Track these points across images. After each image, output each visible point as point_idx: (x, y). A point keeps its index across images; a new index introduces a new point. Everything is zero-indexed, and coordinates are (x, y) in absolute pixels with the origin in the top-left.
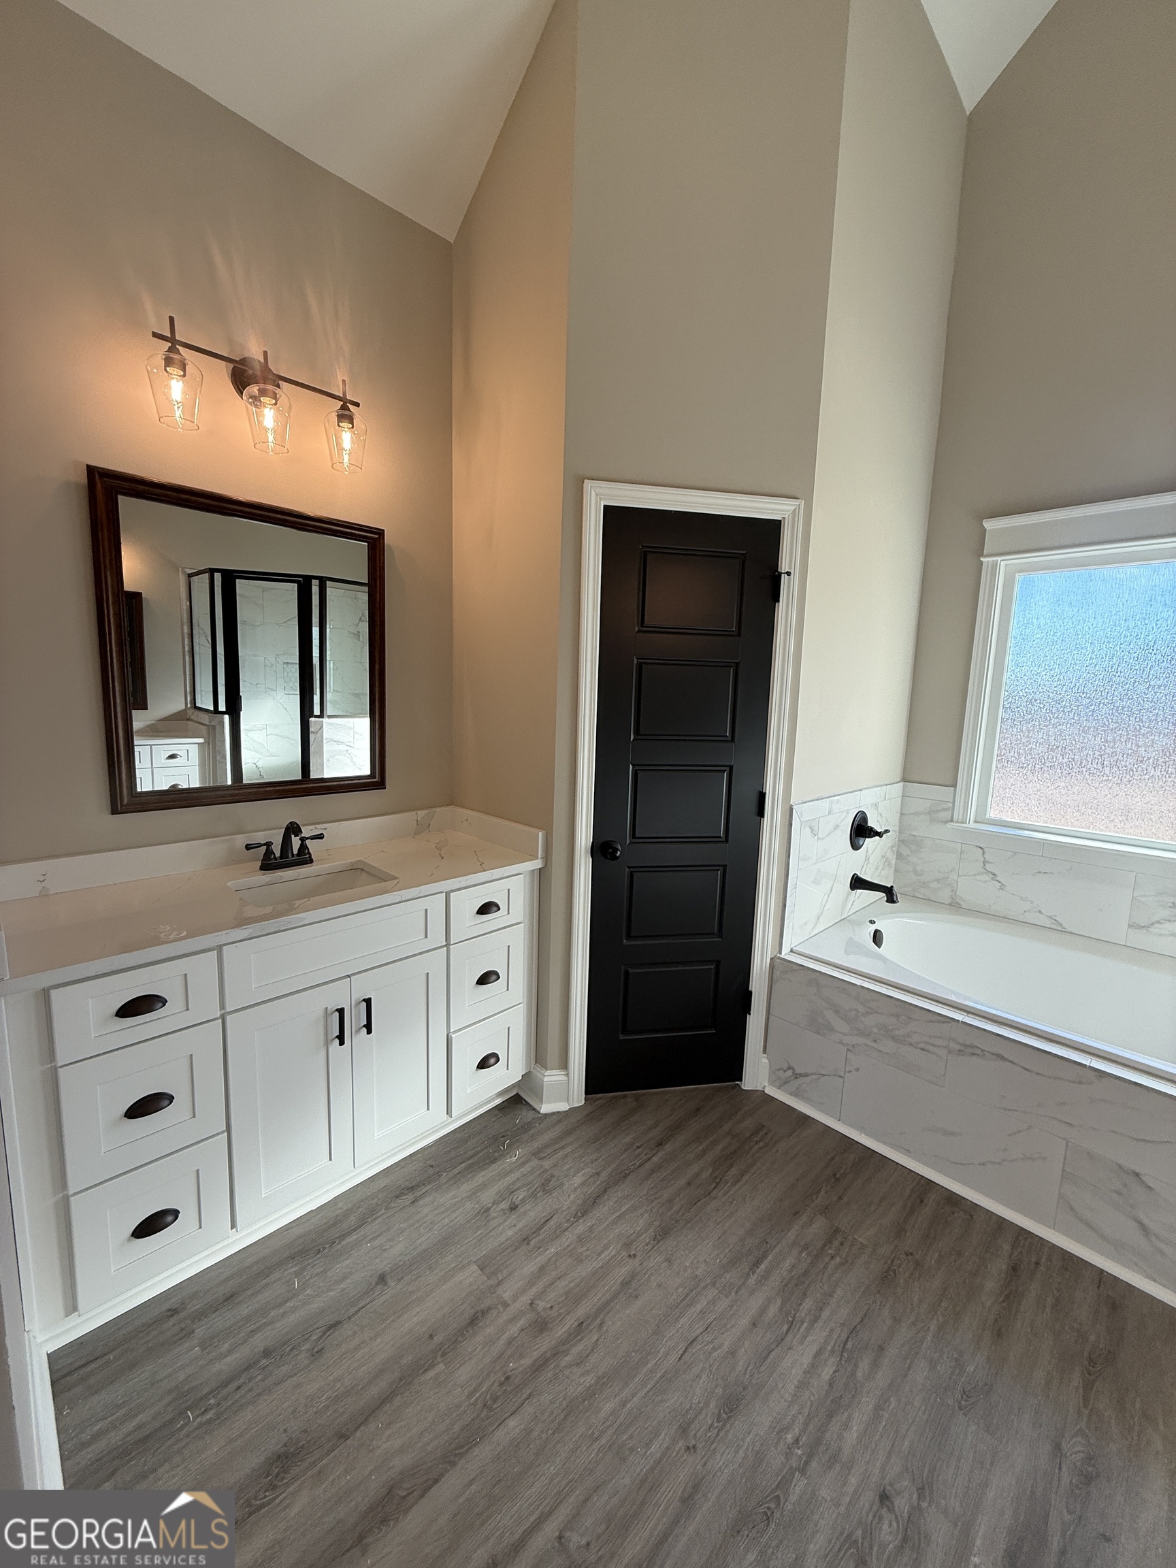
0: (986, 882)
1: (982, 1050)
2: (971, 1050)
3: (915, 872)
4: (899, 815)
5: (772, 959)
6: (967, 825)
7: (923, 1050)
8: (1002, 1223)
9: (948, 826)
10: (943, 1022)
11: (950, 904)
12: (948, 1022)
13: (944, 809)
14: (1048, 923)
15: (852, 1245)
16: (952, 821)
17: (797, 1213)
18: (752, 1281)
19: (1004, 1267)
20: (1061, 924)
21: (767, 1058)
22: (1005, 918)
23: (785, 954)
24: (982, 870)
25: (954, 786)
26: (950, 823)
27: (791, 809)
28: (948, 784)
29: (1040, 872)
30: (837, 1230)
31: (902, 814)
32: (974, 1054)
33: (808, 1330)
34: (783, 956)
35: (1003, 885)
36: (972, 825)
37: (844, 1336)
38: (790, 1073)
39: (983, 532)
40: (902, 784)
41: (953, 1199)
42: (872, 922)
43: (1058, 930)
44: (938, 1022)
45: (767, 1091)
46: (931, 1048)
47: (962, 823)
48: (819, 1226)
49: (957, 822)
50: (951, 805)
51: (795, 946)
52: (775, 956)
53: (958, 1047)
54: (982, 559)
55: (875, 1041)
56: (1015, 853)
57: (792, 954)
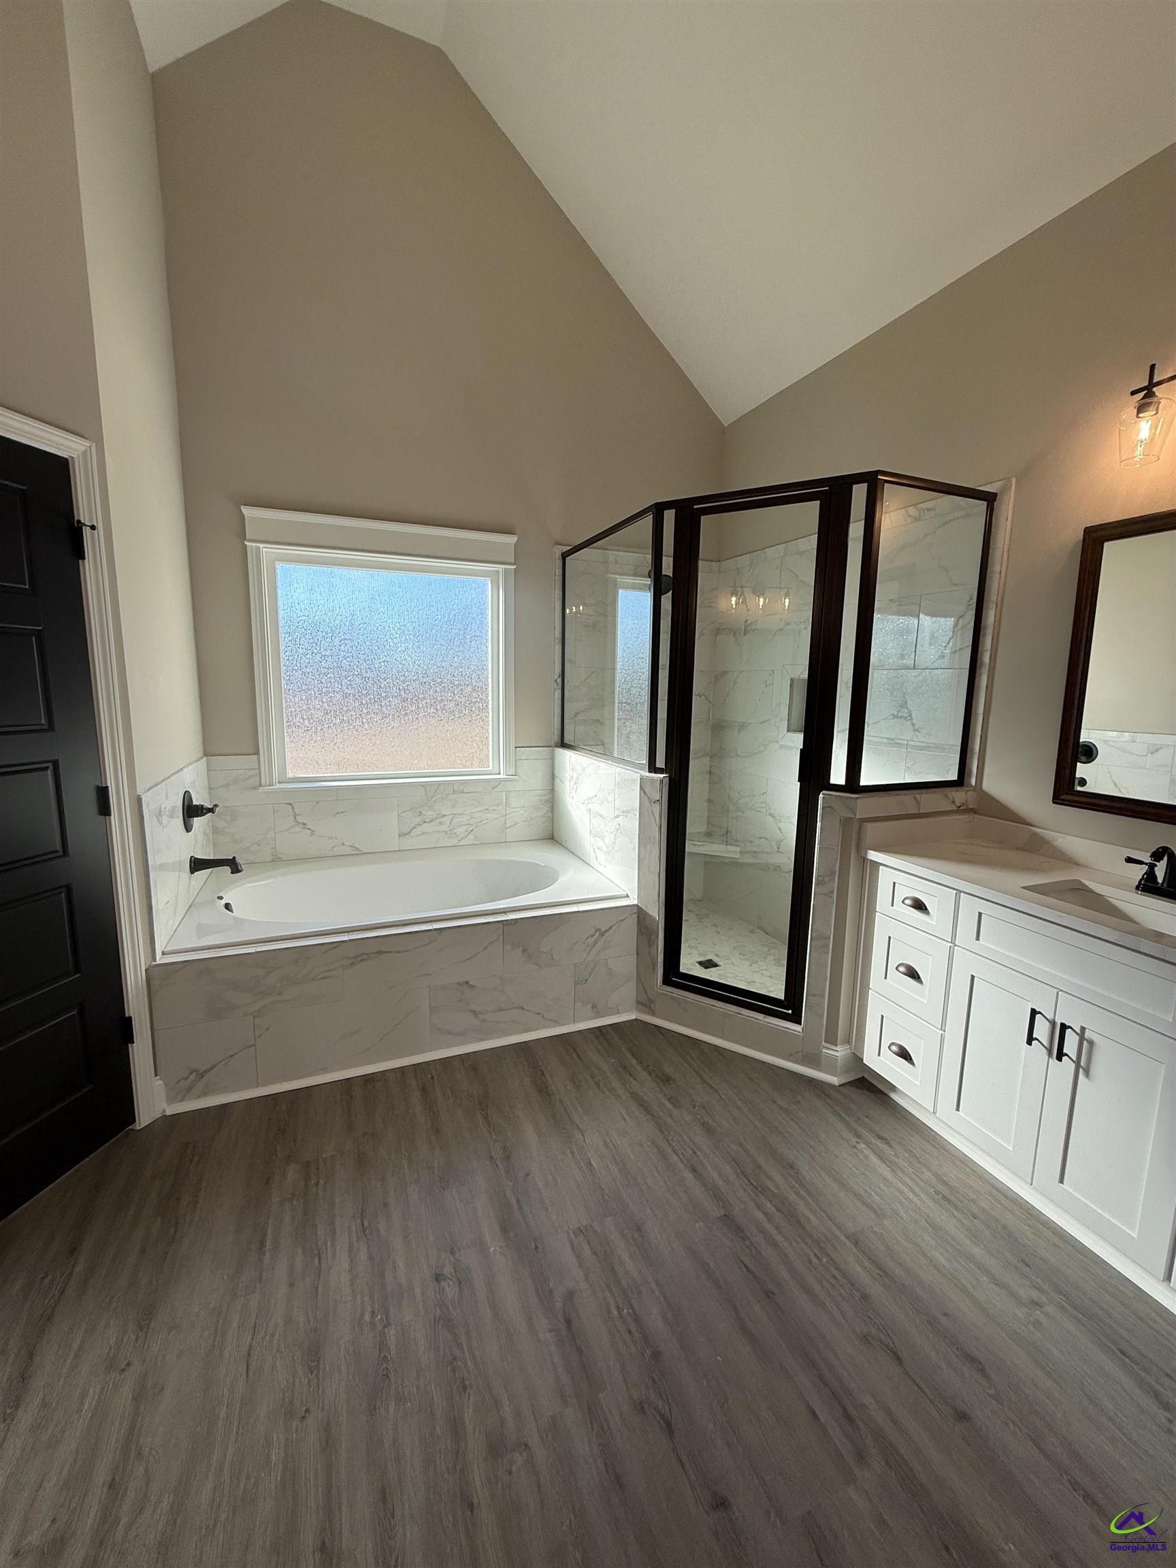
0: (299, 832)
1: (367, 954)
2: (359, 959)
3: (235, 841)
4: (207, 790)
5: (146, 970)
6: (275, 787)
7: (324, 978)
8: (402, 1070)
9: (260, 791)
10: (335, 948)
11: (272, 861)
12: (339, 945)
13: (251, 776)
14: (350, 851)
15: (325, 1163)
16: (261, 786)
17: (269, 1179)
18: (267, 1259)
19: (419, 1094)
20: (358, 849)
21: (161, 1079)
22: (320, 858)
23: (160, 959)
24: (295, 823)
25: (257, 753)
26: (260, 788)
27: (139, 800)
28: (251, 752)
29: (338, 813)
30: (308, 1164)
31: (210, 789)
32: (363, 960)
33: (333, 1245)
34: (158, 962)
35: (313, 831)
36: (278, 786)
37: (359, 1221)
38: (193, 1076)
39: (242, 517)
40: (205, 758)
41: (368, 1079)
42: (221, 898)
43: (356, 854)
44: (331, 949)
45: (168, 1113)
46: (328, 974)
47: (270, 786)
48: (293, 1173)
49: (266, 786)
50: (257, 771)
51: (165, 948)
52: (150, 966)
53: (350, 961)
54: (246, 543)
55: (280, 994)
56: (318, 802)
57: (165, 956)
